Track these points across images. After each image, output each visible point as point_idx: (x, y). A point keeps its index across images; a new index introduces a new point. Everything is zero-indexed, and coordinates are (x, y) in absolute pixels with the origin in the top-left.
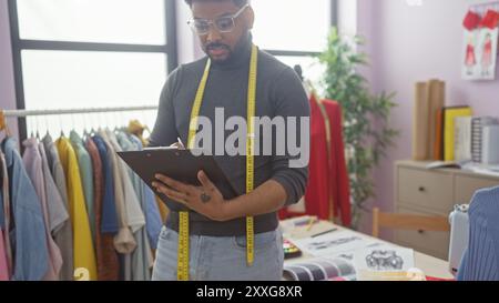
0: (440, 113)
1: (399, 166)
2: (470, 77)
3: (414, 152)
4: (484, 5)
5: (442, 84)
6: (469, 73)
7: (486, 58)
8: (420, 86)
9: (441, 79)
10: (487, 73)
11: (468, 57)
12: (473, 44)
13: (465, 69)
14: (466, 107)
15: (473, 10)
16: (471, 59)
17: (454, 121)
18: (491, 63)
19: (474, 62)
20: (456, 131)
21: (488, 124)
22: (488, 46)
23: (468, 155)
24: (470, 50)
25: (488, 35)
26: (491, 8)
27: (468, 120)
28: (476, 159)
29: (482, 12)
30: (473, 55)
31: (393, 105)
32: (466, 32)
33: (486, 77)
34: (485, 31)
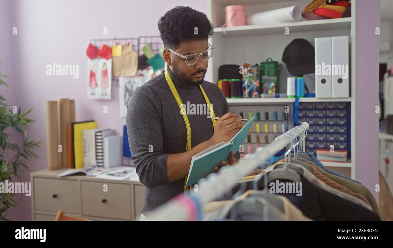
0: (70, 127)
1: (34, 177)
2: (94, 97)
3: (49, 163)
4: (101, 40)
5: (72, 102)
6: (93, 94)
7: (104, 82)
8: (52, 104)
9: (71, 98)
10: (106, 94)
11: (91, 80)
12: (94, 71)
13: (89, 90)
14: (93, 121)
15: (93, 43)
16: (94, 82)
17: (82, 133)
18: (108, 86)
19: (96, 85)
20: (84, 142)
21: (108, 135)
22: (105, 73)
23: (94, 162)
24: (92, 75)
25: (105, 64)
26: (105, 43)
27: (92, 132)
28: (100, 165)
29: (100, 45)
30: (95, 80)
31: (28, 121)
32: (89, 60)
33: (105, 97)
34: (102, 61)
